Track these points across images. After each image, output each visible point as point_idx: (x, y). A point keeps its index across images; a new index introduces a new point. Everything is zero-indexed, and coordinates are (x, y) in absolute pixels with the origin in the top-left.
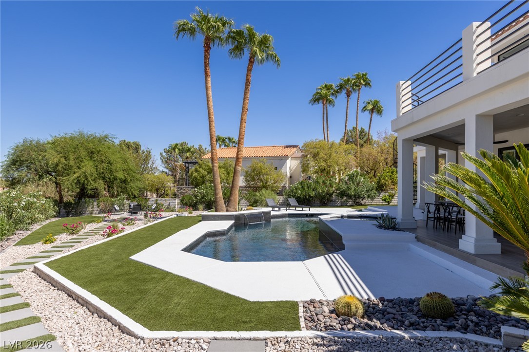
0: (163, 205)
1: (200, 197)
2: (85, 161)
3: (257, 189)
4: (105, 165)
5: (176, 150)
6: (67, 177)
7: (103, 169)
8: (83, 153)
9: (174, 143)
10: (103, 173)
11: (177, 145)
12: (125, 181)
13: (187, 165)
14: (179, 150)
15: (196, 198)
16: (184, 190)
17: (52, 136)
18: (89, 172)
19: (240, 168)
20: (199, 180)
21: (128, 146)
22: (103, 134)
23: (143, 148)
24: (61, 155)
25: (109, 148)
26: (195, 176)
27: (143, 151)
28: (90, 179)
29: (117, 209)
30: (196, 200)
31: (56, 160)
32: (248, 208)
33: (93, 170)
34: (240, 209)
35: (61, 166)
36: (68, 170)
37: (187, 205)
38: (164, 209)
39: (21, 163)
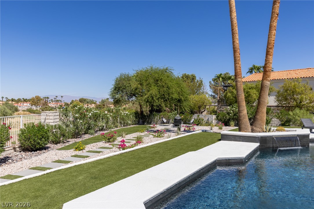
0: (203, 120)
1: (233, 114)
2: (152, 86)
3: (290, 108)
4: (165, 89)
5: (221, 78)
6: (141, 98)
7: (164, 92)
8: (151, 81)
9: (219, 74)
10: (164, 95)
11: (221, 74)
12: (179, 101)
13: (225, 88)
14: (223, 78)
15: (229, 115)
16: (223, 108)
17: (134, 70)
18: (154, 94)
19: (269, 83)
20: (232, 99)
21: (187, 77)
22: (165, 68)
23: (197, 78)
24: (138, 83)
25: (168, 77)
26: (229, 96)
27: (197, 80)
28: (154, 99)
29: (164, 121)
30: (229, 116)
31: (135, 86)
32: (278, 128)
33: (157, 93)
34: (268, 129)
35: (138, 90)
37: (222, 120)
38: (204, 123)
39: (118, 89)
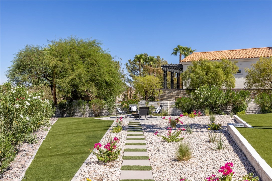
2: (78, 64)
5: (141, 60)
6: (63, 79)
8: (77, 57)
9: (139, 54)
11: (141, 55)
13: (165, 69)
14: (143, 59)
22: (92, 40)
24: (58, 58)
36: (63, 73)
39: (23, 67)
